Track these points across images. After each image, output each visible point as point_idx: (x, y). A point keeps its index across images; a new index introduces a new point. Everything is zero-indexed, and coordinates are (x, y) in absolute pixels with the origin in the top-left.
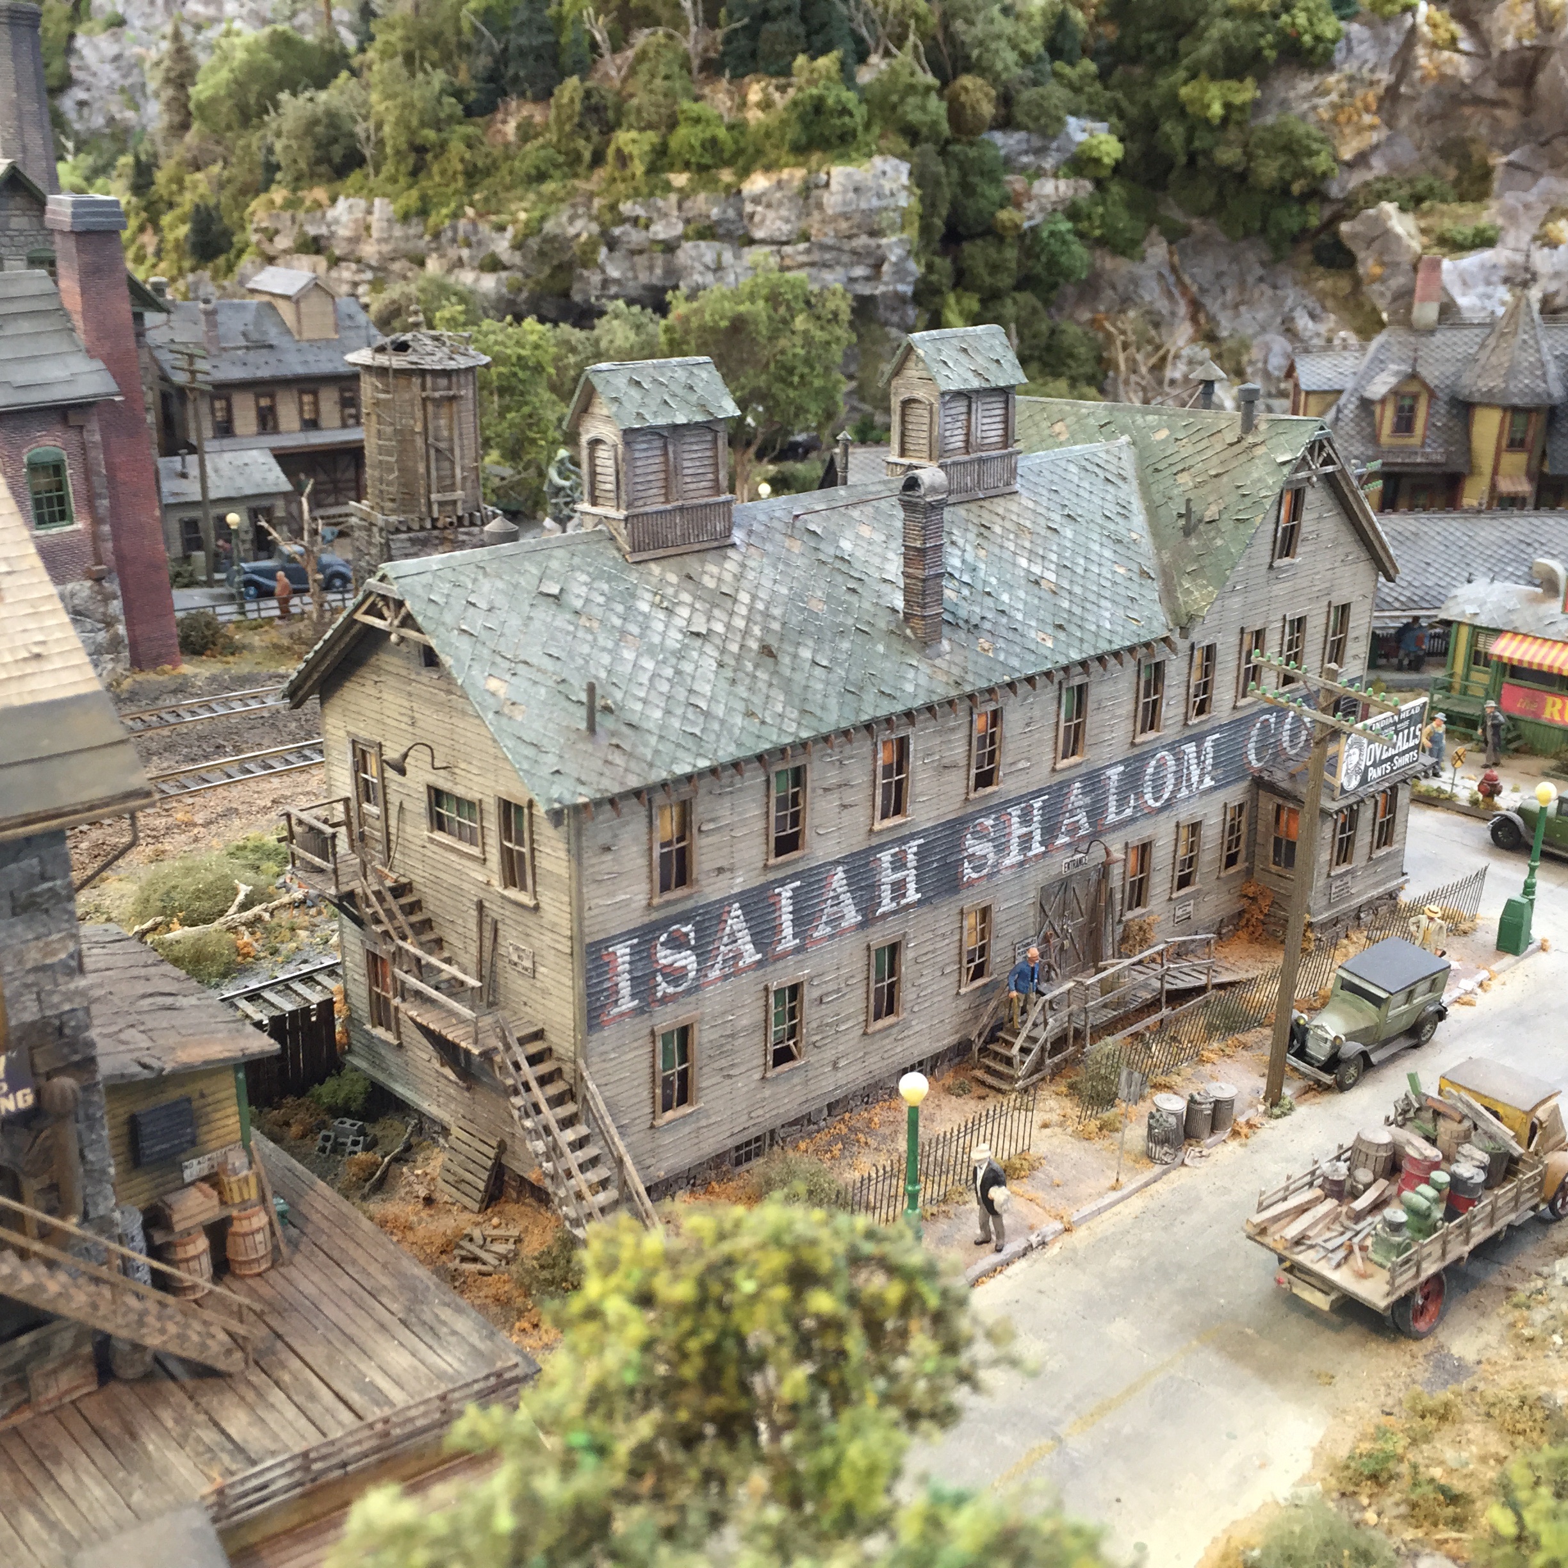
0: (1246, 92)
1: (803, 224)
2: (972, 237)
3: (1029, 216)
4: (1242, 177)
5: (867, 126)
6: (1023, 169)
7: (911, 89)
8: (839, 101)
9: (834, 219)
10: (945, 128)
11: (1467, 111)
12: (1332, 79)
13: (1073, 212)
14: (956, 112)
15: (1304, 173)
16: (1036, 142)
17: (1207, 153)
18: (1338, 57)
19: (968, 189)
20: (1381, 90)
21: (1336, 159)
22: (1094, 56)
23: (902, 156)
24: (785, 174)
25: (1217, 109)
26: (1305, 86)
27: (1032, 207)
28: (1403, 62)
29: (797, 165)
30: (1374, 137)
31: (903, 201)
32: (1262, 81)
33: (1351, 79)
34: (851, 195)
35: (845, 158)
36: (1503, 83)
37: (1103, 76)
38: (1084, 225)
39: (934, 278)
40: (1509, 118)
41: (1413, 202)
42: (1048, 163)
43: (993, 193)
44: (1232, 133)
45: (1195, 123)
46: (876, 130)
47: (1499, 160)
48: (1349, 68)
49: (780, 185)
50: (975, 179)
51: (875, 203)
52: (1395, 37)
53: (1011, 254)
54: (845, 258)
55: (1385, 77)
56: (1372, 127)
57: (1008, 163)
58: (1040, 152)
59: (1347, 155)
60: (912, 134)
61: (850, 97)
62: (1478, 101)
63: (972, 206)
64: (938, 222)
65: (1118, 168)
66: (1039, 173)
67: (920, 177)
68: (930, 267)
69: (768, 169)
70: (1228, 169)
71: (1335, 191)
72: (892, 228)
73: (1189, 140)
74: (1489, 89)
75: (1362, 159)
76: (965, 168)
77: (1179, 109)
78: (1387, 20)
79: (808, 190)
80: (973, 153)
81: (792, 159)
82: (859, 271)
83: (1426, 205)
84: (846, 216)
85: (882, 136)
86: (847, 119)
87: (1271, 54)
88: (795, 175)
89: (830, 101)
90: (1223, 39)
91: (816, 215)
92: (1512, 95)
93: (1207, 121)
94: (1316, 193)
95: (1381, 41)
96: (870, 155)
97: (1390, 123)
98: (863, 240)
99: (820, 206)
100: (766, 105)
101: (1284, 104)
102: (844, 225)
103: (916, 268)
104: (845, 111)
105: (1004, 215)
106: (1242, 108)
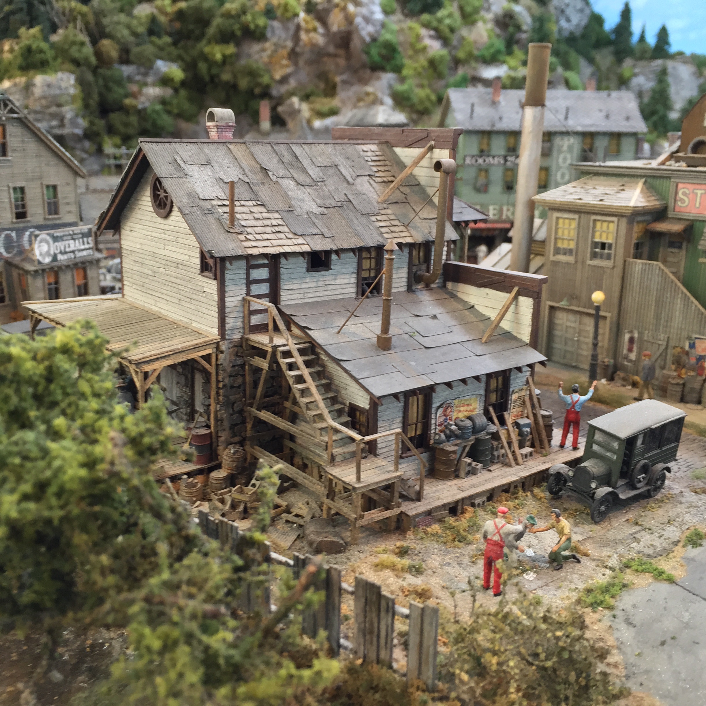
0: (231, 49)
1: (26, 102)
2: (113, 111)
3: (142, 103)
4: (234, 87)
5: (55, 59)
6: (137, 82)
7: (74, 43)
8: (38, 47)
9: (40, 99)
10: (93, 60)
11: (326, 59)
12: (267, 45)
13: (163, 102)
14: (98, 54)
15: (259, 85)
16: (142, 70)
17: (218, 76)
18: (269, 34)
19: (108, 89)
20: (288, 50)
21: (272, 78)
22: (170, 35)
23: (72, 72)
24: (17, 80)
25: (218, 57)
26: (256, 47)
27: (142, 99)
28: (296, 38)
29: (22, 76)
30: (289, 70)
31: (72, 91)
32: (238, 44)
33: (275, 45)
34: (46, 89)
35: (44, 72)
36: (337, 46)
37: (175, 44)
38: (169, 108)
39: (95, 128)
40: (342, 62)
41: (306, 97)
42: (150, 79)
43: (121, 91)
44: (228, 68)
45: (211, 63)
46: (59, 60)
47: (338, 79)
48: (275, 40)
49: (15, 85)
50: (111, 84)
51: (58, 92)
52: (292, 27)
53: (134, 119)
54: (47, 117)
55: (290, 44)
56: (287, 66)
57: (130, 79)
58: (146, 74)
59: (277, 76)
60: (76, 63)
61: (44, 45)
62: (329, 55)
63: (111, 97)
64: (92, 102)
65: (183, 83)
66: (145, 84)
67: (81, 82)
68: (92, 123)
69: (10, 78)
70: (227, 83)
71: (275, 92)
72: (67, 103)
73: (209, 69)
74: (331, 49)
75: (284, 80)
76: (106, 80)
77: (204, 57)
78: (289, 20)
79: (28, 87)
80: (109, 73)
81: (19, 73)
82: (54, 123)
83: (312, 99)
84: (44, 97)
85: (63, 63)
86: (42, 55)
87: (239, 33)
88: (21, 80)
89: (34, 47)
90: (218, 26)
91: (32, 98)
92: (341, 52)
93: (216, 63)
94: (266, 94)
95: (286, 29)
96: (56, 71)
97: (296, 64)
98: (54, 109)
99: (33, 94)
100: (11, 51)
101: (249, 56)
102: (44, 102)
103: (83, 123)
104: (41, 51)
105: (128, 101)
106: (231, 56)
